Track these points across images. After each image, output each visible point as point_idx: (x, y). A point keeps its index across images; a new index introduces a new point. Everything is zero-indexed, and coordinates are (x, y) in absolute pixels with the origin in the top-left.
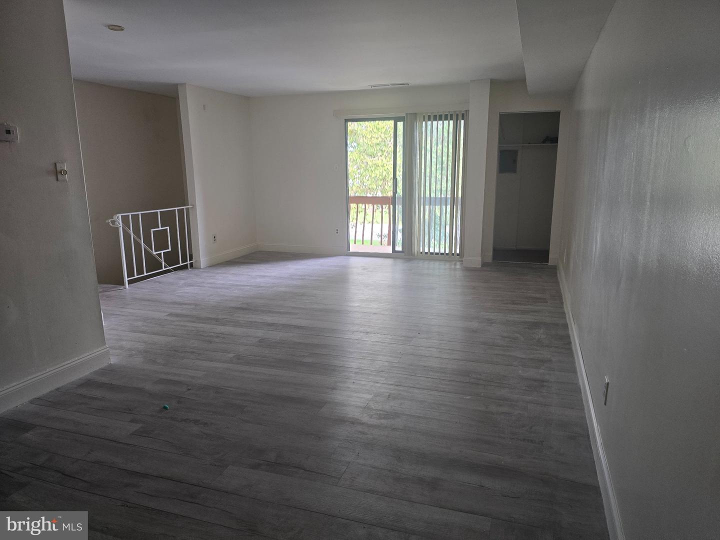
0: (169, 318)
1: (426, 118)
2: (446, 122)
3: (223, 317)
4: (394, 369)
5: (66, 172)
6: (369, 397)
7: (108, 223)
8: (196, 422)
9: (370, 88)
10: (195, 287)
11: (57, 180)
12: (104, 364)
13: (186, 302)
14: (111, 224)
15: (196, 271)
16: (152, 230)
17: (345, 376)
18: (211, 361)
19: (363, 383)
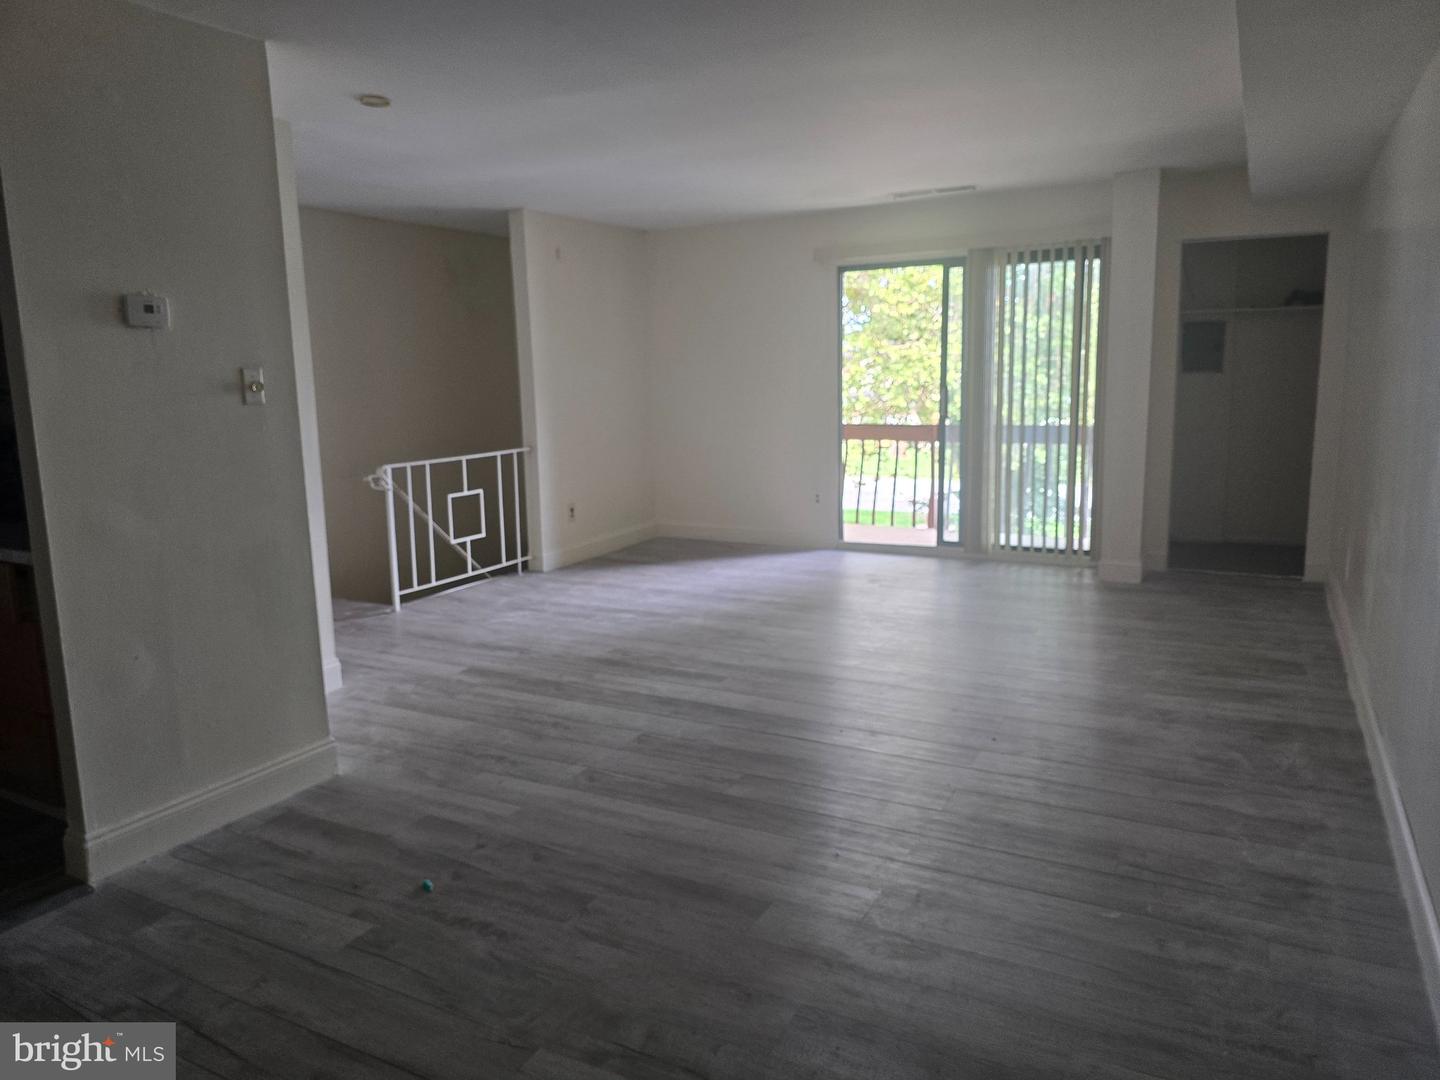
0: (466, 678)
1: (1015, 257)
2: (1059, 265)
3: (573, 679)
4: (933, 826)
5: (260, 387)
6: (870, 895)
7: (368, 483)
8: (484, 928)
9: (891, 200)
10: (527, 613)
11: (244, 401)
12: (324, 777)
13: (506, 644)
14: (372, 485)
15: (531, 578)
16: (451, 496)
17: (817, 837)
18: (536, 781)
19: (858, 857)
